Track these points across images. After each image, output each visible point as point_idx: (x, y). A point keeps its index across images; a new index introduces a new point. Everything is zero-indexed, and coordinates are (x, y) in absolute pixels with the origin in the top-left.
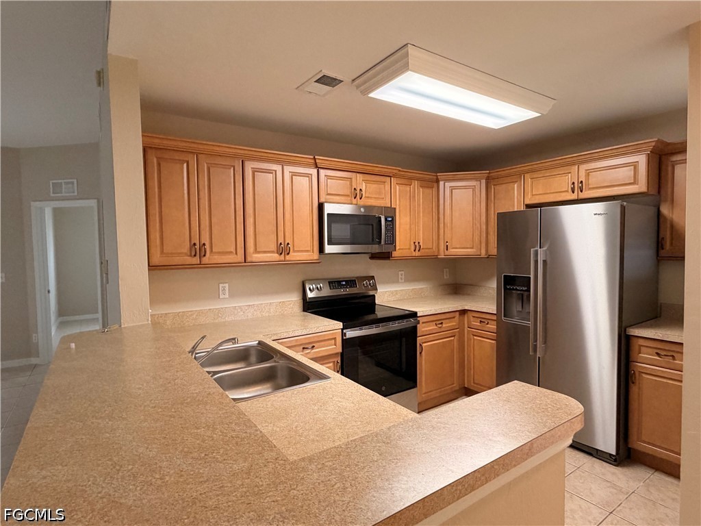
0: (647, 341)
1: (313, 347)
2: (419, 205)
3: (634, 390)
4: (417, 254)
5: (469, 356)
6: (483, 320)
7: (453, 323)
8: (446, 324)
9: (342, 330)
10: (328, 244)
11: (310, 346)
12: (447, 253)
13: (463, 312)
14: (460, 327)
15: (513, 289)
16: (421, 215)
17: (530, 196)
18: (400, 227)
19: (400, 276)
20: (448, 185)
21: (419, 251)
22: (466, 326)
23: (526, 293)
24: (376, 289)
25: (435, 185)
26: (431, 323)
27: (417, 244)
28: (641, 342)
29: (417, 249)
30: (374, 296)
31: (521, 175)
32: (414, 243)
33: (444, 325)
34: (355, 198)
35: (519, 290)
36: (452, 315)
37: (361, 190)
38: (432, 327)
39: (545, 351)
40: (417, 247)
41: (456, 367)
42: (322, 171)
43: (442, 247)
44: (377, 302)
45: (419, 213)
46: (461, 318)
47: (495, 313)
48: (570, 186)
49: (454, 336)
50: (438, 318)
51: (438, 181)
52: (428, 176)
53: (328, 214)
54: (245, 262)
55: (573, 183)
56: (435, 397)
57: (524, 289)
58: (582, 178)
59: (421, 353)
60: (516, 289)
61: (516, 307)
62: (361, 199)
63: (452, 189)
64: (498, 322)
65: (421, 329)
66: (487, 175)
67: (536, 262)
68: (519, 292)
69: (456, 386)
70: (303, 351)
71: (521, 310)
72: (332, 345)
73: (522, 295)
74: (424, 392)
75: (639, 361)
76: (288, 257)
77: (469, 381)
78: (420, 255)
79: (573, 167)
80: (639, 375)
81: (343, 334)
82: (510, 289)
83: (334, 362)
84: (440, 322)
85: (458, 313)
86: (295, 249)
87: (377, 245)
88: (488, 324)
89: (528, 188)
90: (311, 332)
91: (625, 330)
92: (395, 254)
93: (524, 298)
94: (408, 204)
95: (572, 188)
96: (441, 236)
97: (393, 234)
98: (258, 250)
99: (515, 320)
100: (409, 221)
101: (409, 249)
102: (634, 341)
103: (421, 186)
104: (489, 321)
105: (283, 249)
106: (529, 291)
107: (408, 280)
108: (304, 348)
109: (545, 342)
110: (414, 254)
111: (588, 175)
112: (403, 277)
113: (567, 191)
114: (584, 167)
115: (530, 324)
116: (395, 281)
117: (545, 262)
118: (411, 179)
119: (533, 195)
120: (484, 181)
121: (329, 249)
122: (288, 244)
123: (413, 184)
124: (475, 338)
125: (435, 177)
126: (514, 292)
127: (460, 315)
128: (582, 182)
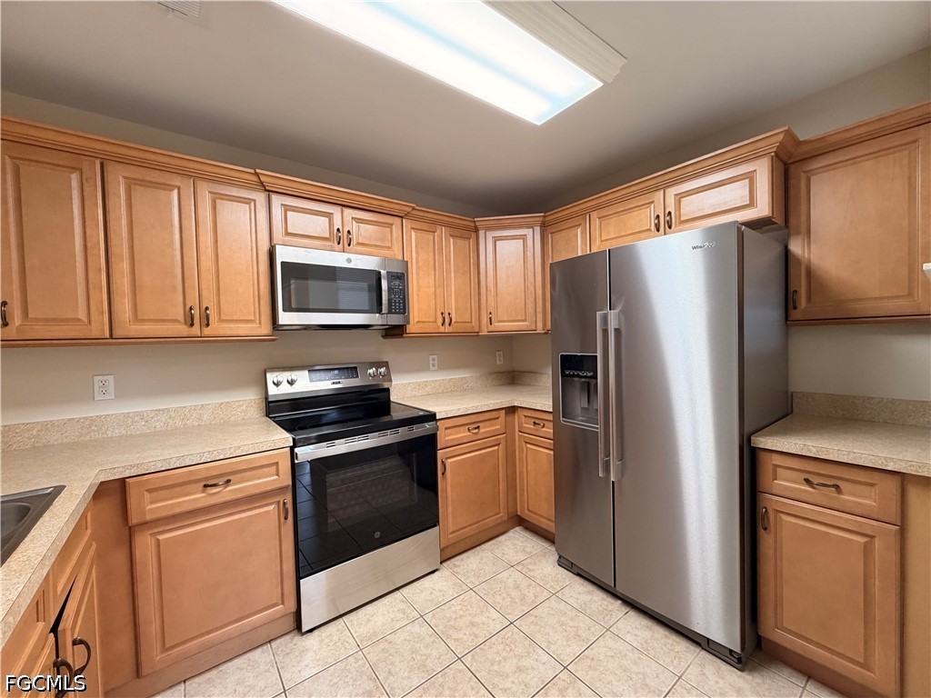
0: (786, 458)
1: (229, 481)
2: (448, 261)
3: (766, 541)
4: (447, 329)
5: (521, 472)
6: (537, 422)
7: (497, 426)
8: (485, 427)
9: (292, 449)
10: (284, 310)
11: (221, 481)
12: (491, 328)
13: (512, 410)
14: (508, 431)
15: (574, 376)
16: (453, 275)
17: (598, 243)
18: (419, 290)
19: (431, 362)
20: (491, 235)
21: (450, 325)
22: (517, 429)
23: (593, 381)
24: (391, 381)
25: (473, 235)
26: (462, 428)
27: (446, 316)
28: (777, 460)
29: (447, 321)
30: (388, 390)
31: (585, 214)
32: (442, 314)
33: (482, 431)
34: (339, 243)
35: (582, 377)
36: (494, 415)
37: (349, 232)
38: (463, 434)
39: (622, 472)
40: (446, 319)
41: (502, 487)
42: (274, 197)
43: (485, 320)
44: (391, 399)
45: (449, 272)
46: (509, 418)
47: (551, 410)
48: (653, 221)
49: (498, 445)
50: (473, 420)
51: (476, 230)
52: (461, 222)
53: (282, 263)
54: (111, 337)
55: (658, 217)
56: (471, 536)
57: (589, 374)
58: (671, 208)
59: (443, 474)
60: (578, 376)
61: (580, 402)
62: (349, 245)
63: (496, 240)
64: (556, 423)
65: (444, 438)
66: (541, 219)
67: (605, 332)
68: (583, 380)
69: (503, 515)
70: (203, 492)
71: (586, 406)
72: (273, 475)
73: (589, 383)
74: (450, 531)
75: (774, 492)
76: (207, 331)
77: (522, 507)
78: (451, 331)
79: (657, 193)
80: (775, 517)
81: (293, 455)
82: (569, 375)
83: (279, 502)
84: (476, 426)
85: (504, 411)
86: (223, 318)
87: (377, 315)
88: (543, 427)
89: (596, 233)
90: (222, 457)
91: (749, 440)
92: (411, 328)
93: (590, 389)
94: (431, 258)
95: (656, 225)
96: (483, 306)
97: (404, 299)
98: (139, 318)
99: (579, 422)
100: (432, 282)
101: (435, 322)
102: (763, 457)
103: (451, 235)
104: (545, 422)
105: (197, 317)
106: (596, 378)
107: (443, 367)
108: (206, 486)
109: (621, 457)
110: (442, 329)
111: (678, 203)
112: (436, 362)
113: (649, 230)
114: (672, 192)
115: (599, 428)
116: (424, 368)
117: (617, 331)
118: (435, 222)
119: (602, 241)
120: (539, 228)
121: (286, 318)
122: (207, 308)
123: (439, 231)
124: (528, 446)
125: (473, 224)
126: (576, 379)
127: (506, 414)
128: (670, 213)
